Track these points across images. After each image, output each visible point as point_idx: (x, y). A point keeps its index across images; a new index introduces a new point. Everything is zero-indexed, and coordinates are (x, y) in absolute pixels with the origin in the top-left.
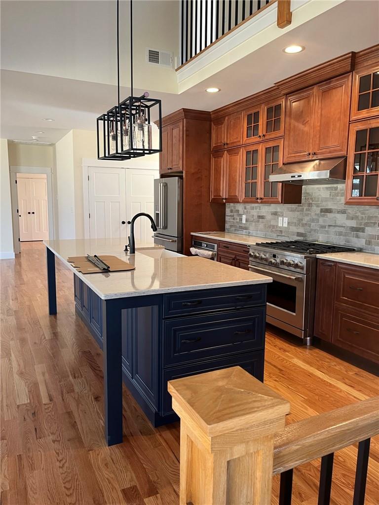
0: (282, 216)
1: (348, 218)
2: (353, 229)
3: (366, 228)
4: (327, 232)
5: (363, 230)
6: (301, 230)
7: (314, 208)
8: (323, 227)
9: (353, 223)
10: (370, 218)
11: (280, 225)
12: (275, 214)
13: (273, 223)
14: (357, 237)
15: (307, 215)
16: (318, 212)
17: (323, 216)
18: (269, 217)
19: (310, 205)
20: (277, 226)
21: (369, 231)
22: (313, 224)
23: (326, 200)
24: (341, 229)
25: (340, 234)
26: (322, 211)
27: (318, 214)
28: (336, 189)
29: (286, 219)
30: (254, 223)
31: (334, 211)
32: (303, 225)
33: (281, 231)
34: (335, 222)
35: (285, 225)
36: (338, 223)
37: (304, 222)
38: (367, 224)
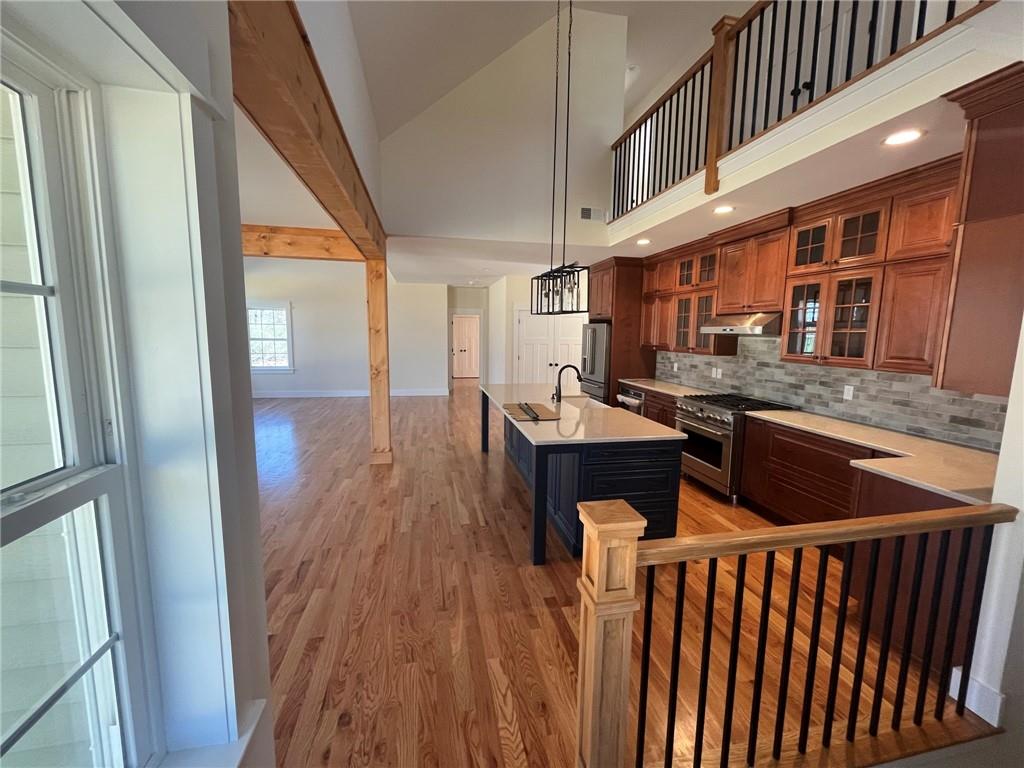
0: (716, 367)
1: (786, 374)
2: (792, 386)
3: (807, 386)
4: (764, 387)
5: (802, 388)
6: (736, 383)
7: (751, 360)
8: (760, 381)
9: (792, 380)
10: (810, 375)
11: (714, 376)
12: (709, 364)
13: (706, 373)
14: (796, 394)
15: (743, 367)
16: (755, 365)
17: (759, 369)
18: (702, 367)
19: (746, 357)
20: (710, 377)
21: (809, 388)
22: (748, 378)
23: (764, 353)
24: (779, 385)
25: (778, 390)
26: (759, 364)
27: (754, 367)
28: (775, 342)
29: (720, 371)
30: (686, 373)
31: (770, 365)
32: (739, 378)
33: (715, 383)
34: (773, 376)
35: (719, 377)
36: (776, 378)
37: (739, 374)
38: (806, 382)
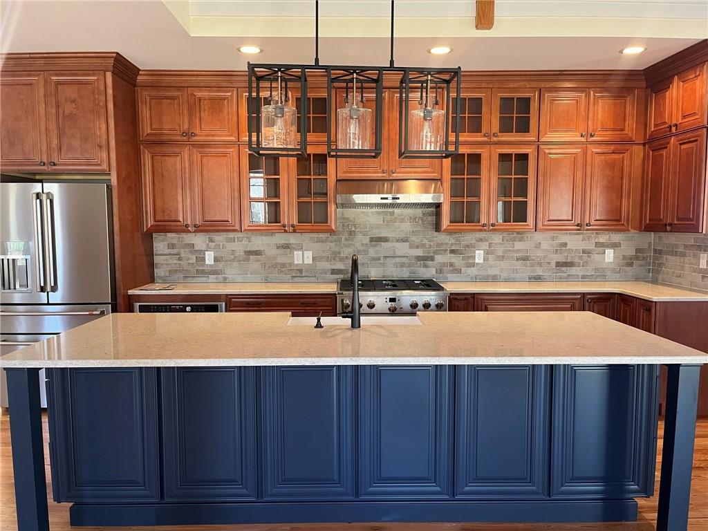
0: (301, 249)
1: (411, 247)
2: (419, 258)
3: (436, 256)
4: (383, 265)
5: (432, 259)
6: (339, 266)
7: (360, 237)
8: (376, 259)
9: (419, 252)
10: (439, 245)
11: (297, 262)
12: (286, 247)
13: (281, 260)
14: (425, 266)
15: (349, 246)
16: (366, 240)
17: (375, 246)
18: (273, 252)
19: (351, 233)
20: (289, 264)
21: (439, 259)
23: (378, 226)
24: (403, 260)
25: (402, 265)
26: (372, 240)
27: (367, 244)
28: (394, 212)
29: (308, 254)
30: (236, 264)
31: (391, 239)
32: (343, 259)
33: (301, 271)
34: (394, 253)
35: (309, 261)
36: (398, 253)
37: (344, 255)
38: (436, 252)
